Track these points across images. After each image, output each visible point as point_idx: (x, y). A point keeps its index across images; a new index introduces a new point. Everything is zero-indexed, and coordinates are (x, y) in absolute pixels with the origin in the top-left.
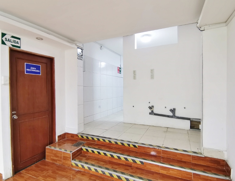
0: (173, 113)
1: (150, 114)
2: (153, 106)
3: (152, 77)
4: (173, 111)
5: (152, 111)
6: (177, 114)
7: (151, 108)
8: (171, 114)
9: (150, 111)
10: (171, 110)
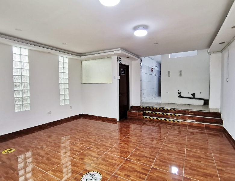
0: (193, 97)
1: (179, 97)
2: (181, 93)
3: (181, 75)
4: (193, 95)
5: (180, 95)
6: (196, 97)
7: (180, 94)
8: (192, 97)
9: (179, 95)
10: (192, 94)
